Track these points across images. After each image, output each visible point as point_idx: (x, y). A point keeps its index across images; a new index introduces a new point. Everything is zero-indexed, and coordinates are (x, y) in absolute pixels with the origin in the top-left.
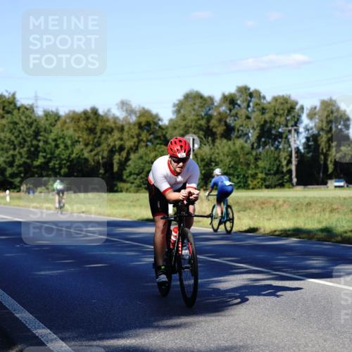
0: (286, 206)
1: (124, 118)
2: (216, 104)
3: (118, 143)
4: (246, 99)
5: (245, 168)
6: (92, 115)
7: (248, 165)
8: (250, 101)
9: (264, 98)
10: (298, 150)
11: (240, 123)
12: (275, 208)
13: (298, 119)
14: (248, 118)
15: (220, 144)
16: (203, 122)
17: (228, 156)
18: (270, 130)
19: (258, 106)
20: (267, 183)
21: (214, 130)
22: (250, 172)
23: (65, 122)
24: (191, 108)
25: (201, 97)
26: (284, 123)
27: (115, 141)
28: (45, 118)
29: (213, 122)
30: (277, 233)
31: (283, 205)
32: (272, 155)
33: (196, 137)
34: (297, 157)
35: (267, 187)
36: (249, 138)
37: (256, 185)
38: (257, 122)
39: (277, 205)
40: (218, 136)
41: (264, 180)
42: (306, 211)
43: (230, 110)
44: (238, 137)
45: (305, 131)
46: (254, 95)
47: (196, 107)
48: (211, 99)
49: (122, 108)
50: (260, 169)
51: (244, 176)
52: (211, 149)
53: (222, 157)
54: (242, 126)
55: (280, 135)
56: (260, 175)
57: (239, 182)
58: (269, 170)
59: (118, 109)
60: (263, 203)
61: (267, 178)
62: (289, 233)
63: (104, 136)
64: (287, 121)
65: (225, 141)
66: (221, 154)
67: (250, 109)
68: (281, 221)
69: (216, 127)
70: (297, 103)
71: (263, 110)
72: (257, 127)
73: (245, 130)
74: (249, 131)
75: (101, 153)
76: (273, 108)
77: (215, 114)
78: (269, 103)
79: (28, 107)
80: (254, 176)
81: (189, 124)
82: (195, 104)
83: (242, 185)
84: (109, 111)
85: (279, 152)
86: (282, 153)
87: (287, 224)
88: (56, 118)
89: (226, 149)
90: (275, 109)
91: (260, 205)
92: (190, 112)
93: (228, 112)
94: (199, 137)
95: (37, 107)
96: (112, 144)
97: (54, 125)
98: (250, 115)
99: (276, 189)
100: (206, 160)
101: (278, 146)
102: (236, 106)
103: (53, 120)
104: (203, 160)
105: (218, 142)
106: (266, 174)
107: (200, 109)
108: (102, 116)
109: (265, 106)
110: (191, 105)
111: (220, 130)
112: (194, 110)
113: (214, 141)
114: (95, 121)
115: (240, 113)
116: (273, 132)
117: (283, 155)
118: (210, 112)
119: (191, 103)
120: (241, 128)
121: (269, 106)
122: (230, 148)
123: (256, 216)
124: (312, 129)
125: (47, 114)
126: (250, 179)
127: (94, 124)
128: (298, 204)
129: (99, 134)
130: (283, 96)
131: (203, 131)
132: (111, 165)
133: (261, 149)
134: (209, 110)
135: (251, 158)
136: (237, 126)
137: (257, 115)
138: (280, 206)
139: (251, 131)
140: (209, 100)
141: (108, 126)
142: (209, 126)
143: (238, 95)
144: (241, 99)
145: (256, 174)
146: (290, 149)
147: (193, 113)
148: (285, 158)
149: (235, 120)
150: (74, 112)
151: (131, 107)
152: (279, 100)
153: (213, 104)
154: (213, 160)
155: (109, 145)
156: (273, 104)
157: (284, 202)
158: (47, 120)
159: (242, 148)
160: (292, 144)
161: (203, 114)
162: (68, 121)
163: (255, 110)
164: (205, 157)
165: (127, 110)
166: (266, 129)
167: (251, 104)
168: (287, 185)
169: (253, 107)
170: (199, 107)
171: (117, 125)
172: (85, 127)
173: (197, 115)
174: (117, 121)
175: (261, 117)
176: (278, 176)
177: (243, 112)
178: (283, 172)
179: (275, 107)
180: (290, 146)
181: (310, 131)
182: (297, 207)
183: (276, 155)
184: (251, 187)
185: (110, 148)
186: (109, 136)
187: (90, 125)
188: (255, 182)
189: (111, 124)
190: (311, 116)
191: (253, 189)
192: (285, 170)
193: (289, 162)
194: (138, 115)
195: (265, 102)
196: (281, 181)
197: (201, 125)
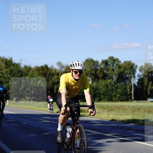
0: (129, 109)
1: (59, 70)
2: (99, 64)
3: (56, 80)
4: (113, 62)
5: (111, 92)
6: (45, 68)
7: (113, 91)
8: (114, 63)
9: (120, 62)
10: (134, 85)
11: (110, 73)
12: (124, 110)
13: (135, 71)
14: (113, 70)
15: (101, 81)
16: (93, 72)
17: (104, 87)
18: (122, 76)
19: (118, 65)
20: (121, 99)
21: (99, 75)
22: (113, 94)
23: (33, 71)
24: (88, 66)
25: (93, 61)
26: (129, 73)
27: (55, 79)
28: (25, 69)
29: (98, 72)
30: (125, 121)
31: (127, 109)
32: (123, 87)
33: (90, 79)
34: (134, 88)
35: (121, 101)
36: (113, 79)
37: (116, 100)
38: (117, 72)
39: (125, 109)
40: (100, 78)
41: (119, 97)
42: (138, 112)
43: (105, 67)
44: (109, 79)
45: (138, 77)
46: (116, 60)
47: (91, 65)
48: (97, 62)
49: (58, 65)
50: (118, 93)
51: (111, 96)
52: (97, 84)
53: (101, 87)
54: (110, 74)
55: (127, 78)
56: (118, 96)
57: (109, 98)
58: (122, 93)
59: (57, 65)
60: (119, 108)
61: (121, 97)
62: (130, 121)
63: (50, 77)
64: (130, 72)
65: (103, 80)
66: (101, 86)
67: (114, 67)
68: (127, 116)
69: (99, 74)
70: (134, 64)
71: (120, 67)
72: (117, 74)
73: (112, 76)
74: (114, 77)
75: (49, 85)
76: (124, 67)
77: (99, 68)
78: (123, 64)
79: (18, 64)
80: (115, 96)
81: (88, 73)
82: (90, 64)
83: (110, 99)
84: (52, 66)
85: (126, 86)
86: (127, 86)
87: (129, 117)
88: (30, 69)
89: (103, 84)
90: (125, 67)
91: (117, 108)
92: (88, 67)
93: (104, 68)
94: (92, 78)
95: (21, 64)
96: (54, 81)
97: (29, 72)
98: (114, 69)
99: (125, 102)
100: (94, 88)
101: (126, 83)
102: (108, 65)
103: (28, 70)
104: (93, 88)
105: (100, 81)
106: (121, 95)
107: (92, 66)
108: (50, 69)
109: (121, 65)
110: (89, 65)
111: (101, 75)
112: (90, 66)
113: (98, 80)
114: (46, 70)
115: (109, 69)
116: (124, 77)
117: (128, 87)
118: (97, 68)
119: (89, 63)
120: (110, 75)
121: (122, 65)
122: (105, 83)
123: (116, 114)
124: (141, 76)
125: (26, 67)
126: (113, 97)
127: (46, 72)
128: (134, 109)
129: (48, 76)
130: (128, 61)
131: (94, 75)
132: (53, 90)
133: (118, 84)
134: (96, 66)
135: (114, 88)
136: (108, 74)
137: (117, 69)
138: (126, 109)
139: (115, 76)
140: (96, 62)
141: (52, 73)
142: (96, 74)
143: (109, 60)
144: (110, 62)
145: (116, 95)
146: (131, 84)
147: (89, 68)
148: (129, 88)
149: (107, 71)
150: (37, 67)
151: (62, 64)
152: (127, 63)
153: (98, 64)
154: (97, 88)
155: (52, 81)
156: (124, 64)
157: (128, 107)
158: (26, 69)
159: (111, 83)
160: (132, 82)
161: (93, 68)
162: (35, 70)
163: (116, 67)
164: (94, 87)
165: (60, 66)
166: (121, 75)
167: (115, 64)
168: (129, 100)
169: (116, 66)
170: (92, 65)
171: (56, 73)
172: (42, 73)
173: (91, 69)
174: (56, 71)
175: (119, 70)
176: (126, 96)
177: (111, 68)
178: (128, 94)
179: (125, 66)
180: (131, 83)
181: (140, 77)
182: (134, 110)
183: (125, 87)
184: (114, 100)
185: (53, 82)
186: (53, 77)
187: (44, 72)
188: (116, 99)
189: (53, 72)
190: (140, 70)
191: (115, 101)
192: (129, 93)
193: (131, 90)
194: (65, 68)
195: (121, 64)
196: (127, 98)
197: (93, 73)
